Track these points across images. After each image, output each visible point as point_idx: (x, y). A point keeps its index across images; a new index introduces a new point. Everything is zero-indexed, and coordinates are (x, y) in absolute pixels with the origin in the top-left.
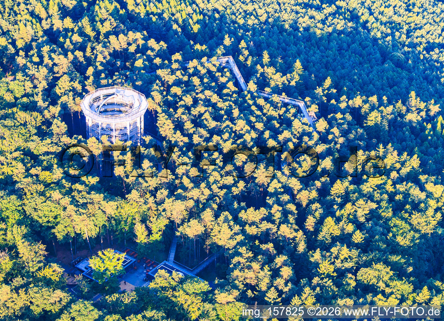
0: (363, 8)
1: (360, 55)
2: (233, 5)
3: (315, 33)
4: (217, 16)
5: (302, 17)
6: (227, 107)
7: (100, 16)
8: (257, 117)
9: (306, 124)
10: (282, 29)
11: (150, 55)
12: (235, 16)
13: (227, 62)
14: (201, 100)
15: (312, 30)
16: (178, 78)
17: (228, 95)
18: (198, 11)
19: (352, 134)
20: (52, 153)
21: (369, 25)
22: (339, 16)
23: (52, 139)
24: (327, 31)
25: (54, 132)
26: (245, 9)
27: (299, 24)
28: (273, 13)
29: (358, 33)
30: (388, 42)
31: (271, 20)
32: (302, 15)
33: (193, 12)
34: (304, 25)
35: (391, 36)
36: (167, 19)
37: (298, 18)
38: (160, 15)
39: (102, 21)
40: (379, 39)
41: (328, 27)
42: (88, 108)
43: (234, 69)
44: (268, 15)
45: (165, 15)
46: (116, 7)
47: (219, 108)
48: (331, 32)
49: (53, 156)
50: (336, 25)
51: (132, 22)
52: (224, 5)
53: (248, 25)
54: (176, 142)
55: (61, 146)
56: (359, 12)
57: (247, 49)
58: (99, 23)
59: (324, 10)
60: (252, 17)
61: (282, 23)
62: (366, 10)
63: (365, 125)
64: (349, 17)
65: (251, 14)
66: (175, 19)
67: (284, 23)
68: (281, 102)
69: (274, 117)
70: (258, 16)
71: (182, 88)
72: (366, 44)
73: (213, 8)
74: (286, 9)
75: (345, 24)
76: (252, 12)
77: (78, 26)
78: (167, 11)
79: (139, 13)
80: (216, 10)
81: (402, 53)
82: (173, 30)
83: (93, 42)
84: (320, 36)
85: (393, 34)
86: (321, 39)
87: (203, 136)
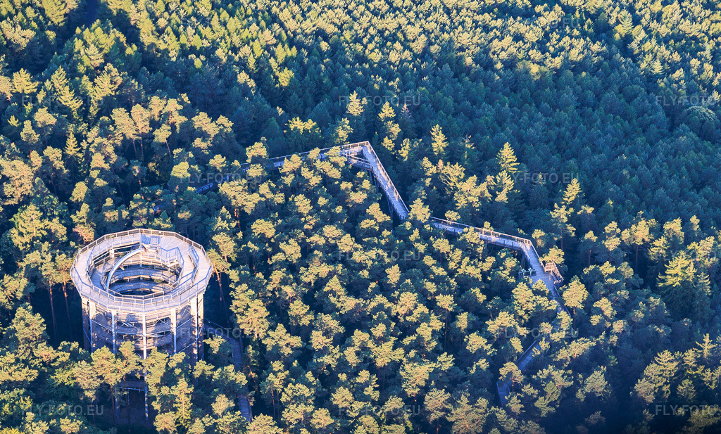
0: (618, 9)
1: (624, 116)
2: (355, 19)
3: (527, 72)
4: (324, 46)
5: (498, 37)
6: (373, 260)
7: (87, 62)
8: (438, 280)
9: (542, 294)
10: (459, 69)
11: (199, 149)
12: (362, 44)
13: (361, 155)
14: (317, 247)
15: (520, 66)
16: (263, 199)
17: (370, 232)
18: (285, 37)
19: (639, 308)
20: (18, 384)
21: (634, 45)
22: (572, 29)
23: (16, 354)
24: (552, 66)
25: (20, 337)
26: (380, 27)
27: (494, 53)
28: (437, 32)
29: (615, 66)
30: (677, 82)
31: (434, 49)
32: (498, 33)
33: (274, 41)
34: (503, 55)
35: (682, 69)
36: (225, 60)
37: (491, 41)
38: (209, 52)
39: (92, 71)
40: (658, 76)
41: (554, 56)
42: (86, 279)
43: (375, 170)
44: (429, 40)
45: (220, 53)
46: (117, 39)
47: (355, 263)
48: (559, 67)
49: (22, 392)
50: (568, 52)
51: (152, 70)
52: (337, 21)
53: (390, 63)
54: (277, 347)
55: (35, 368)
56: (609, 16)
57: (396, 120)
58: (85, 78)
59: (541, 19)
60: (398, 45)
61: (459, 54)
62: (624, 12)
63: (661, 285)
64: (591, 30)
65: (394, 38)
66: (240, 58)
67: (461, 53)
68: (482, 242)
69: (473, 278)
70: (408, 41)
71: (274, 221)
72: (633, 90)
73: (315, 28)
74: (464, 21)
75: (586, 47)
76: (395, 34)
77: (45, 90)
78: (222, 44)
79: (166, 51)
80: (320, 34)
81: (710, 107)
82: (239, 85)
83: (78, 123)
84: (537, 78)
85: (684, 64)
86: (541, 84)
87: (331, 331)
